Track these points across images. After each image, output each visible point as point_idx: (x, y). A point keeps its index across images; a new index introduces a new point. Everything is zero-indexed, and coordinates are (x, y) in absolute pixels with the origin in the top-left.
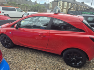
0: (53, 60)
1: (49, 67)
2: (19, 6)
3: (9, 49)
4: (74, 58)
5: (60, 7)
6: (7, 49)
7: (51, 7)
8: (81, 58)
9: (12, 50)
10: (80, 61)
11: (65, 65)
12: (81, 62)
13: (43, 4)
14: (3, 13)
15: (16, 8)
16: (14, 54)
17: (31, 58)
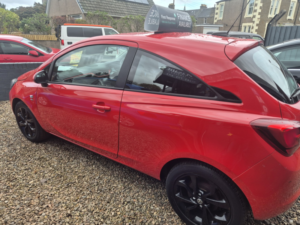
0: (141, 194)
1: (115, 215)
2: (116, 21)
3: (34, 145)
4: (199, 200)
5: (254, 17)
6: (29, 143)
7: (221, 18)
8: (224, 202)
9: (42, 147)
10: (221, 216)
11: (174, 219)
12: (223, 218)
13: (196, 11)
14: (69, 43)
15: (103, 29)
16: (39, 159)
17: (79, 177)
